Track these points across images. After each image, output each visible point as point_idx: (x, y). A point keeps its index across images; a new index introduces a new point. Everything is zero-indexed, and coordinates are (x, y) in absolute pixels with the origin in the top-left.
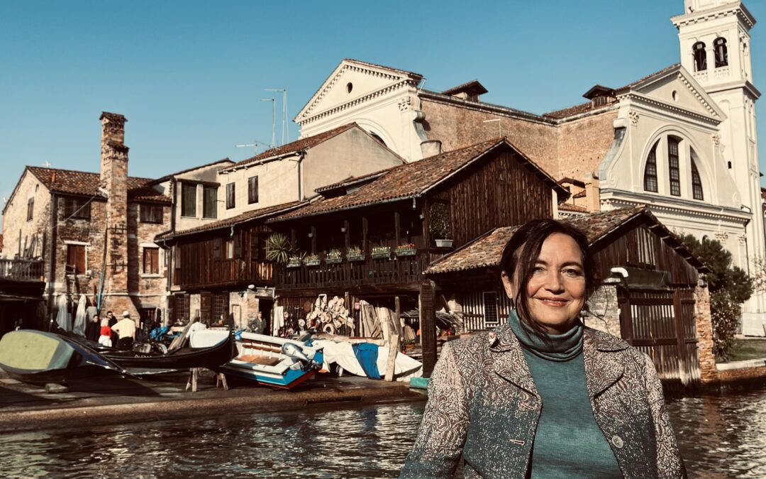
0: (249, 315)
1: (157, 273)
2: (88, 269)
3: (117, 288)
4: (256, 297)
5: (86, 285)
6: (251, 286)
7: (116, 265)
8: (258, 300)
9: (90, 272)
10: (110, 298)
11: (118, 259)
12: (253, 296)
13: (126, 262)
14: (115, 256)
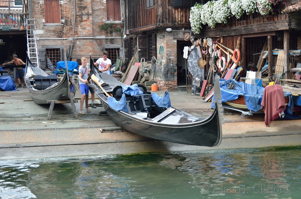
0: (167, 54)
1: (120, 19)
2: (62, 19)
3: (84, 33)
4: (174, 39)
5: (61, 32)
6: (169, 30)
7: (82, 15)
8: (176, 41)
9: (63, 21)
10: (79, 42)
11: (84, 9)
12: (172, 38)
13: (90, 12)
14: (81, 7)
